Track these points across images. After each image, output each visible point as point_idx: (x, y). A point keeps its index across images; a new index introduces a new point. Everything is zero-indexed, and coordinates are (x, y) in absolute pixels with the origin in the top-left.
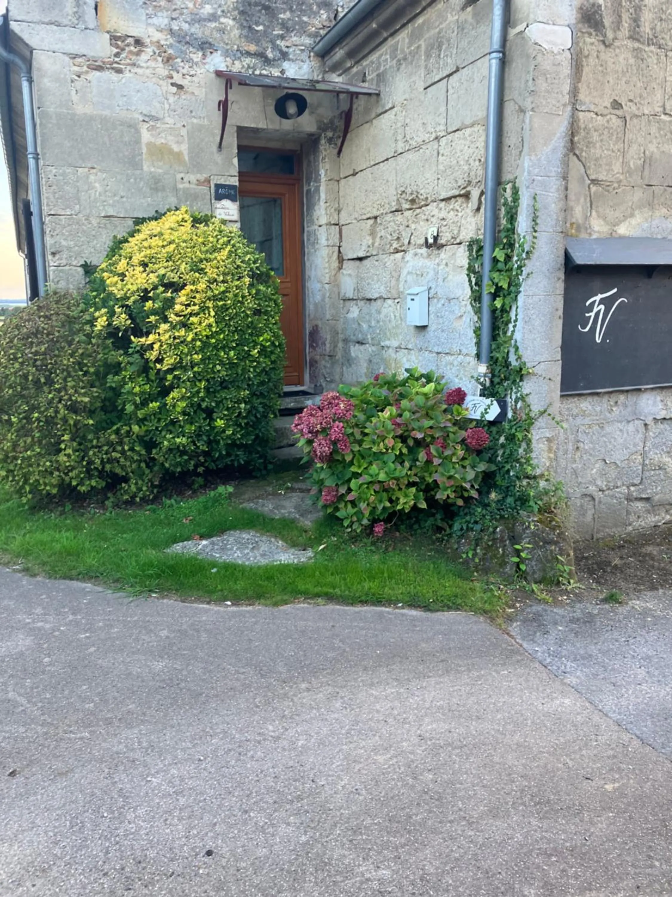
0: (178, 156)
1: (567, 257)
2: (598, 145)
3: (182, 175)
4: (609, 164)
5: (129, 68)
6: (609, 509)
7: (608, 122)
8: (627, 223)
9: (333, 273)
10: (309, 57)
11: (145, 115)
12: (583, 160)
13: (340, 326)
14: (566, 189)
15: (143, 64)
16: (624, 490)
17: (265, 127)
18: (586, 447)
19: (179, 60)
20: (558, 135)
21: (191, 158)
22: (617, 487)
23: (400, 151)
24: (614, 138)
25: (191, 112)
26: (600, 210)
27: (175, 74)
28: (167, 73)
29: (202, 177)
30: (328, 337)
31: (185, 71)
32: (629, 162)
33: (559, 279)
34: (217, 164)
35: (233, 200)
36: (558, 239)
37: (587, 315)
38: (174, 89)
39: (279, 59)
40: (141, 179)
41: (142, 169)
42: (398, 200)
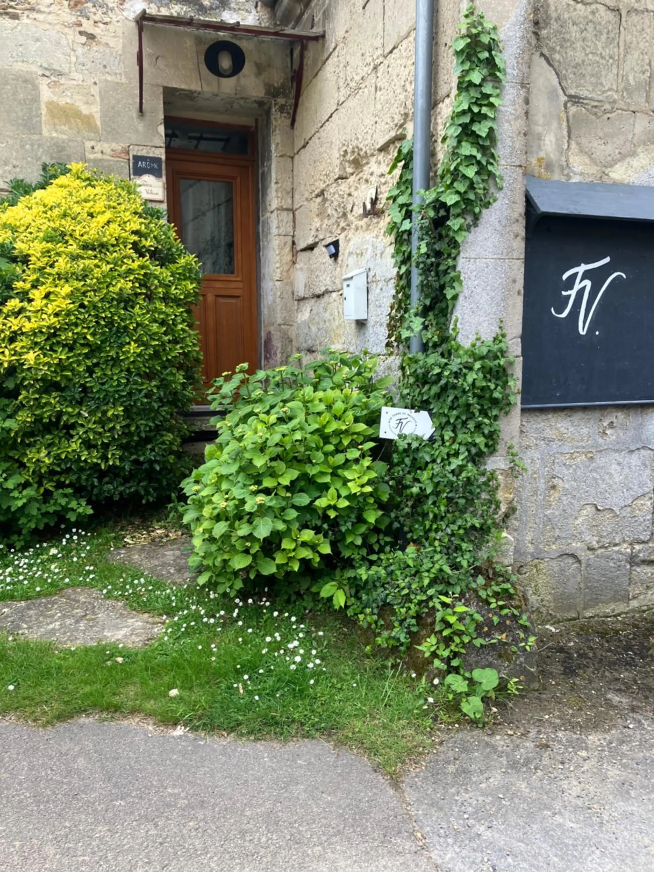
0: (88, 120)
1: (529, 202)
2: (579, 45)
3: (92, 143)
4: (597, 75)
5: (26, 13)
6: (603, 575)
7: (593, 13)
8: (625, 164)
9: (286, 268)
10: (256, 7)
11: (46, 69)
12: (556, 64)
13: (293, 333)
14: (527, 101)
15: (43, 9)
16: (625, 548)
17: (199, 89)
18: (567, 486)
19: (90, 5)
20: (513, 19)
21: (103, 122)
22: (616, 545)
23: (342, 99)
24: (604, 37)
25: (105, 67)
26: (583, 141)
27: (84, 21)
28: (74, 19)
29: (118, 147)
30: (279, 345)
31: (97, 18)
32: (627, 76)
33: (516, 236)
34: (137, 131)
35: (157, 174)
36: (514, 175)
37: (564, 293)
38: (84, 39)
39: (217, 8)
40: (39, 145)
41: (41, 134)
42: (341, 163)
